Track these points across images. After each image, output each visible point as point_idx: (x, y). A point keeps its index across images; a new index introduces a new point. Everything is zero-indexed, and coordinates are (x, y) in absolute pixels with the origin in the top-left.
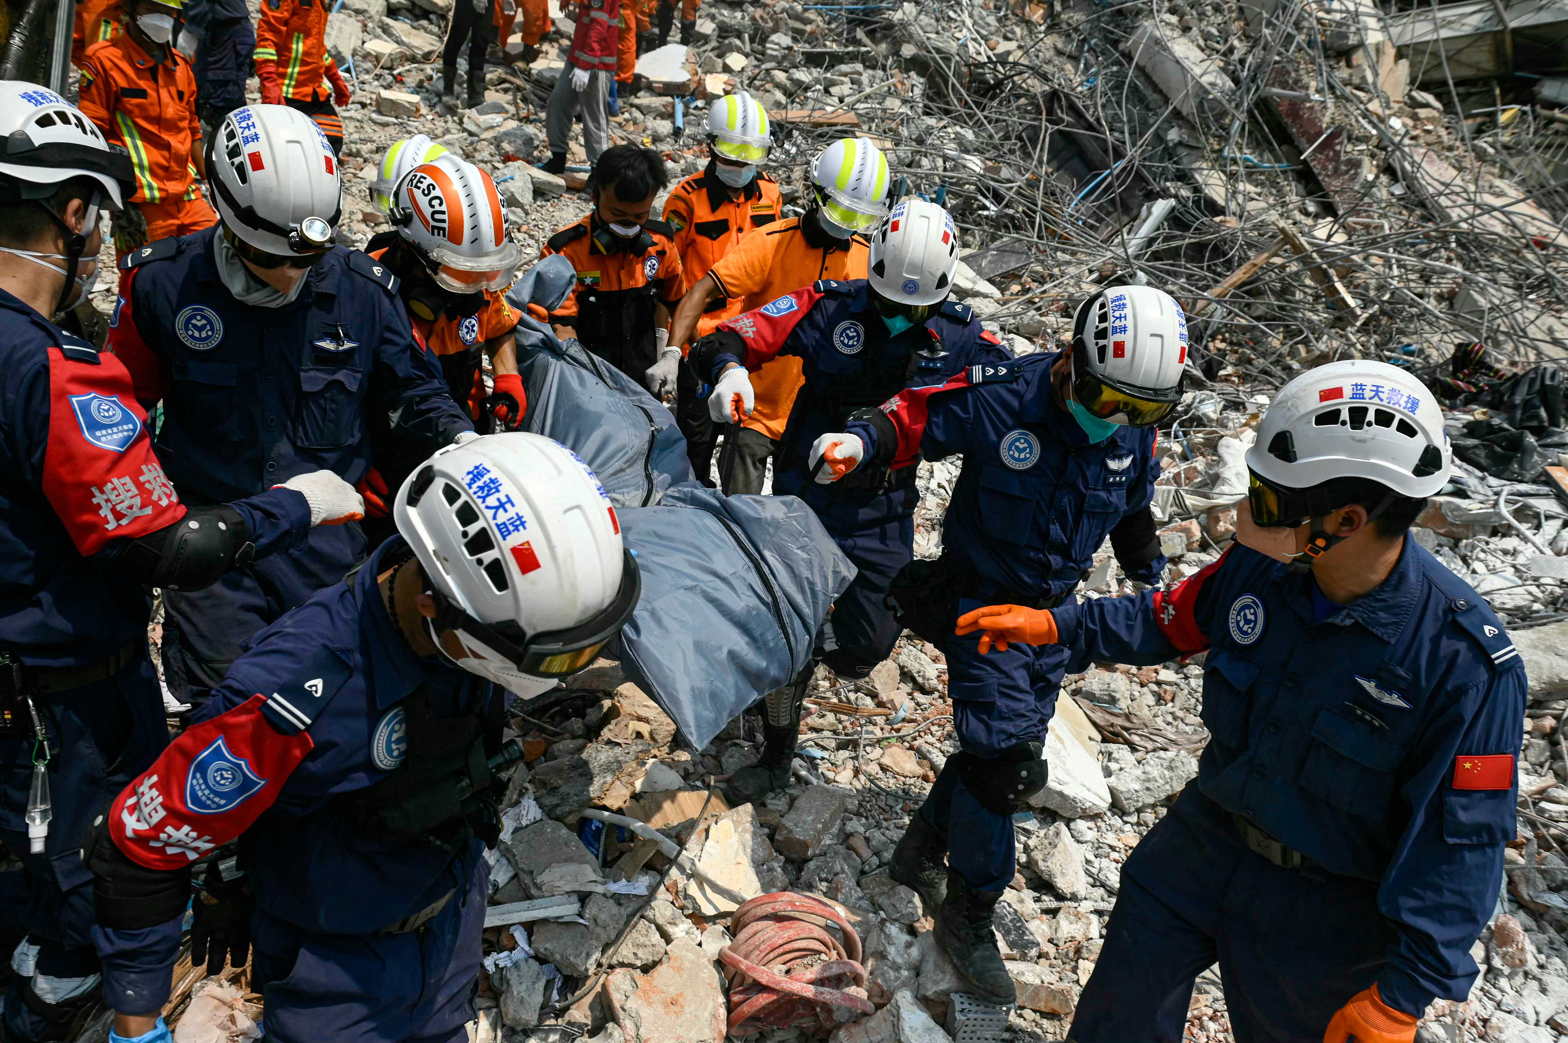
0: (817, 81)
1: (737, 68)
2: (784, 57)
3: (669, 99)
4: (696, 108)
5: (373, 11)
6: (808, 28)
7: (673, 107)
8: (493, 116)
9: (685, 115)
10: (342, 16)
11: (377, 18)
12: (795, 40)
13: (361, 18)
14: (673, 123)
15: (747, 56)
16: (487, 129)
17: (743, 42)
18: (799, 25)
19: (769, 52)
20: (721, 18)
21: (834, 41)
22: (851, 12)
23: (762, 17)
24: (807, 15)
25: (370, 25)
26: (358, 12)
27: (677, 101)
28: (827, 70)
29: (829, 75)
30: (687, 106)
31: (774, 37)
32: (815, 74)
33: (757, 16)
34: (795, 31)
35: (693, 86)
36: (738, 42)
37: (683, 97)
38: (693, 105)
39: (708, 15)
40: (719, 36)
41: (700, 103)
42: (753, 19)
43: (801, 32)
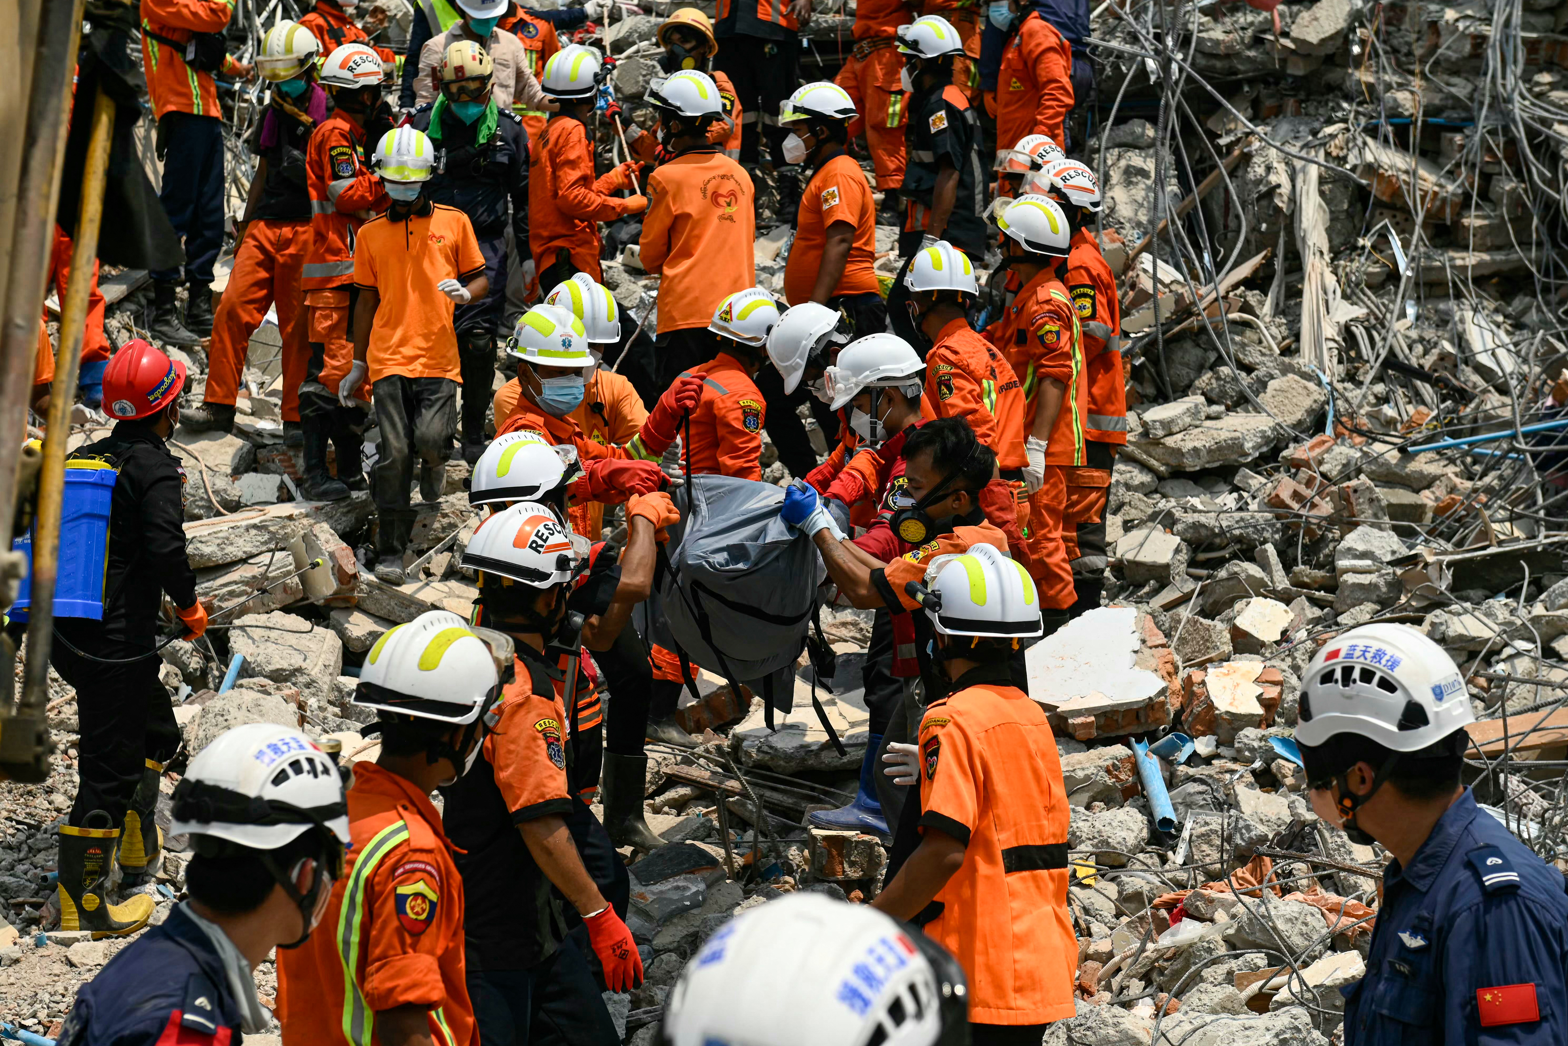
0: (1513, 632)
1: (1268, 634)
2: (1397, 585)
3: (1119, 750)
4: (1194, 759)
5: (314, 669)
6: (1427, 498)
7: (1136, 770)
8: (680, 881)
9: (1171, 784)
10: (249, 696)
11: (325, 682)
12: (1405, 533)
13: (289, 690)
14: (1146, 809)
15: (1286, 598)
16: (667, 919)
17: (1265, 566)
18: (1403, 497)
19: (1350, 578)
20: (1190, 518)
21: (1513, 518)
22: (1544, 438)
23: (1296, 495)
24: (1414, 466)
25: (313, 702)
26: (279, 677)
27: (1141, 750)
28: (1531, 599)
29: (1538, 609)
30: (1166, 759)
31: (1353, 540)
32: (1503, 615)
33: (1285, 495)
34: (1397, 512)
35: (1174, 704)
36: (1253, 570)
37: (1153, 737)
38: (1183, 755)
39: (1153, 517)
40: (1192, 563)
41: (1203, 745)
42: (1275, 503)
43: (1415, 512)
